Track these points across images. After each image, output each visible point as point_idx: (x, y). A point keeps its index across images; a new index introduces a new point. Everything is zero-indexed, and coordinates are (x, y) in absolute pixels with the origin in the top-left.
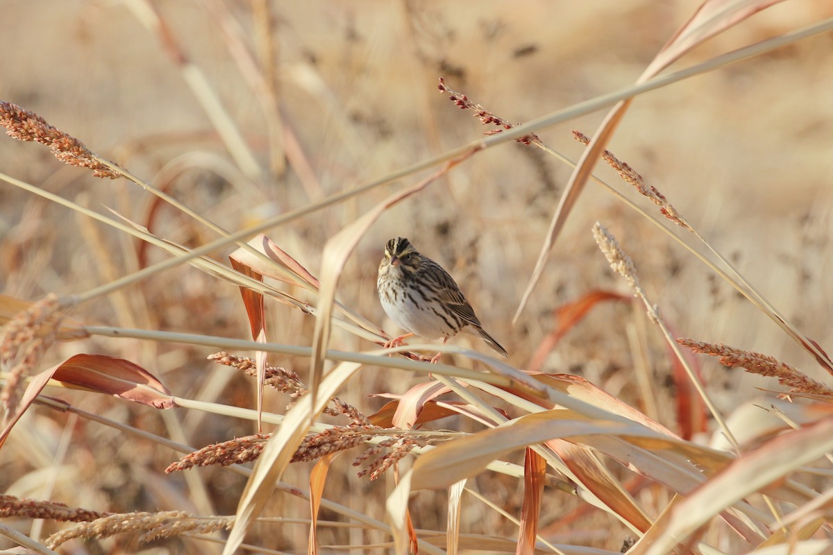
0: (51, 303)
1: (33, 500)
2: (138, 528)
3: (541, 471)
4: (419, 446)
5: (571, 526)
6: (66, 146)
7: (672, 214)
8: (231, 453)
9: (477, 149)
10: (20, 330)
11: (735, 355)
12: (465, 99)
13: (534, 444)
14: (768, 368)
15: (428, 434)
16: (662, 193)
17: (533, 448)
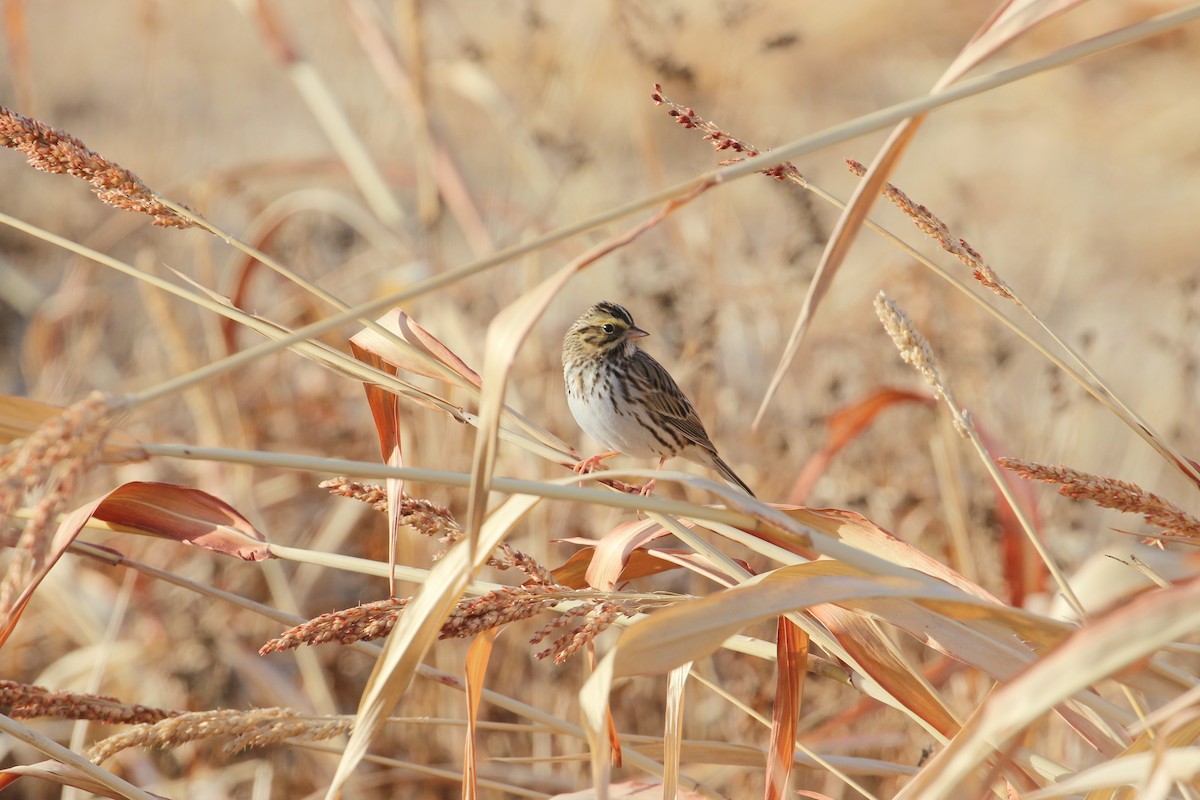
0: (95, 406)
1: (70, 693)
2: (222, 733)
3: (801, 650)
4: (626, 614)
5: (852, 728)
6: (114, 180)
7: (989, 280)
8: (355, 625)
9: (710, 184)
10: (51, 443)
11: (1082, 482)
12: (692, 114)
13: (791, 611)
14: (1129, 500)
15: (639, 597)
16: (976, 250)
17: (790, 617)
